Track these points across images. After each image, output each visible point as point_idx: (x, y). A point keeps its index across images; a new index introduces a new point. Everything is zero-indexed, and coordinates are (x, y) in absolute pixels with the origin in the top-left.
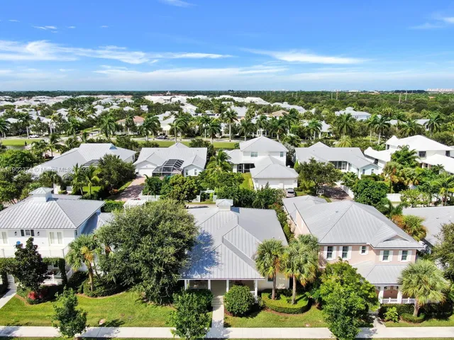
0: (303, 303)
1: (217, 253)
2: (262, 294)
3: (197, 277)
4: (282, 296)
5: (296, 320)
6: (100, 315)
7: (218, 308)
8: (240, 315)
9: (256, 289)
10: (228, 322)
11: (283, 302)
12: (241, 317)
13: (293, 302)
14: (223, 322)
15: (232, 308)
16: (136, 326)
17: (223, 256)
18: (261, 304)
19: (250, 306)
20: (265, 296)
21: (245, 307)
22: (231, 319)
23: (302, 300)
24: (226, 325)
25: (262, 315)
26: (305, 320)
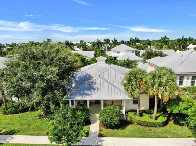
0: (162, 119)
1: (95, 83)
2: (129, 113)
3: (79, 98)
4: (144, 114)
5: (159, 132)
6: (4, 126)
7: (94, 123)
8: (111, 127)
9: (124, 109)
10: (102, 133)
11: (146, 118)
12: (113, 129)
13: (154, 118)
14: (98, 133)
15: (105, 121)
16: (28, 135)
17: (99, 85)
18: (129, 119)
19: (120, 120)
20: (131, 114)
21: (116, 120)
22: (105, 131)
23: (161, 117)
24: (101, 135)
25: (129, 127)
26: (166, 132)
